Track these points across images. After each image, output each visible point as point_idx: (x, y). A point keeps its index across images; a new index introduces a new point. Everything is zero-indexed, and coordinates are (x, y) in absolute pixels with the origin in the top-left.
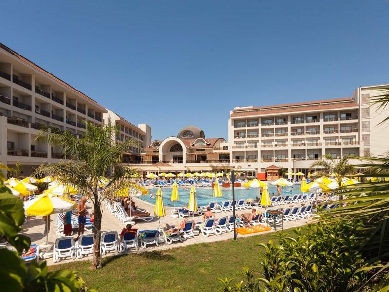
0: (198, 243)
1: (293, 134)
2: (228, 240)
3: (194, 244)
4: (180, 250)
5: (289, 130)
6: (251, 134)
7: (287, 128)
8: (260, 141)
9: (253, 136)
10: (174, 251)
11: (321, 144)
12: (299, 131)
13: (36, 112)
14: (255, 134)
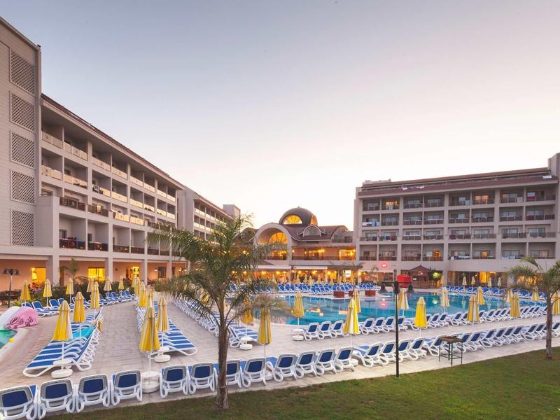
0: (347, 379)
1: (451, 222)
2: (387, 376)
3: (340, 380)
4: (323, 389)
5: (446, 214)
6: (388, 220)
7: (443, 211)
8: (401, 231)
9: (390, 224)
10: (315, 390)
11: (493, 236)
12: (461, 217)
13: (94, 190)
14: (394, 220)
